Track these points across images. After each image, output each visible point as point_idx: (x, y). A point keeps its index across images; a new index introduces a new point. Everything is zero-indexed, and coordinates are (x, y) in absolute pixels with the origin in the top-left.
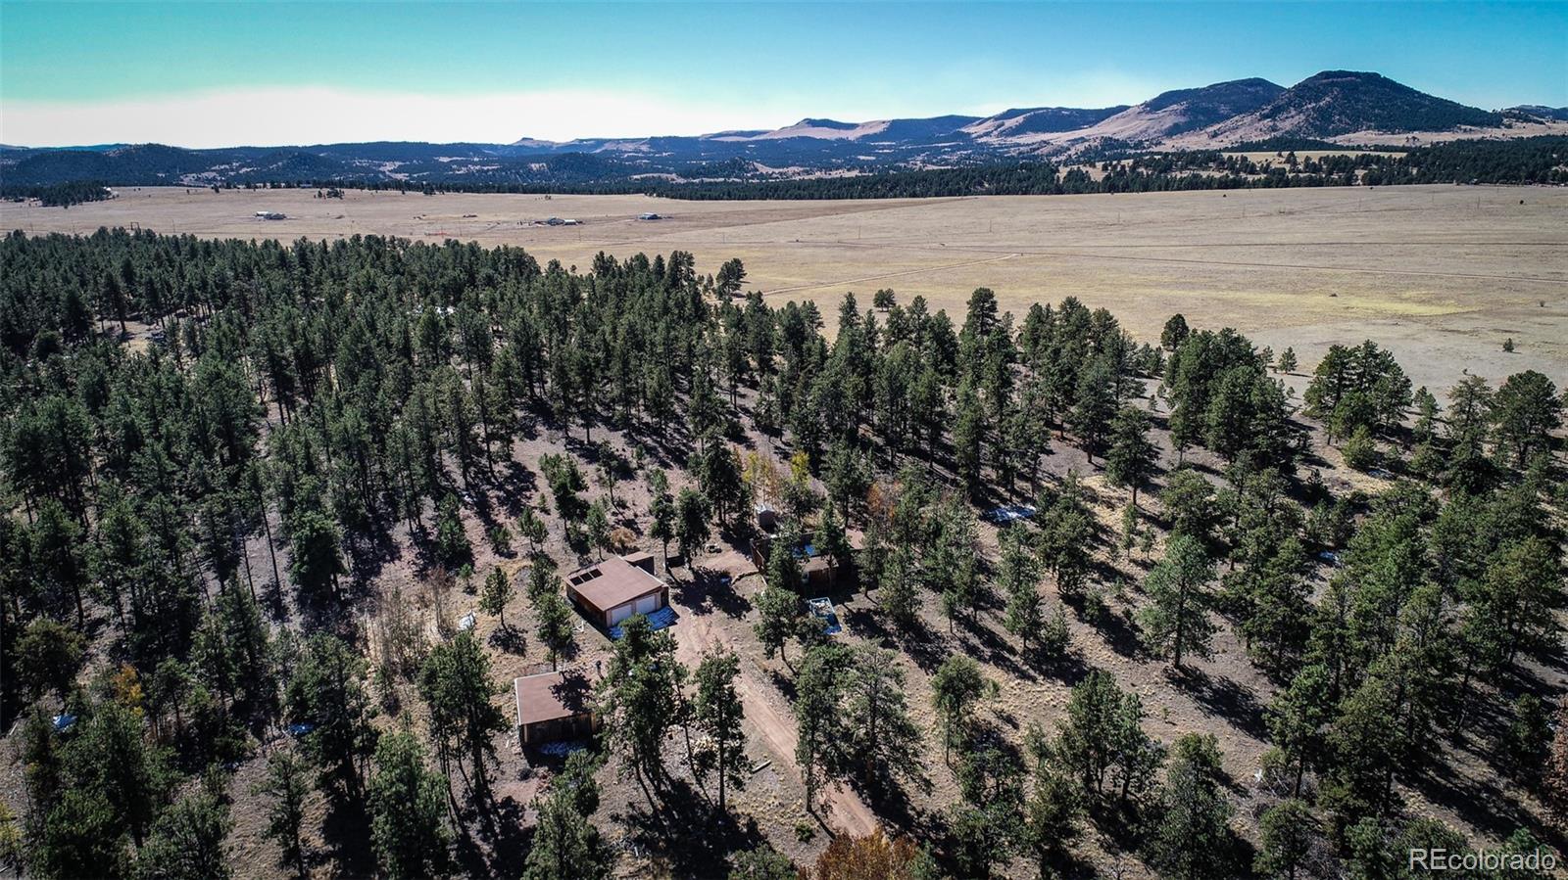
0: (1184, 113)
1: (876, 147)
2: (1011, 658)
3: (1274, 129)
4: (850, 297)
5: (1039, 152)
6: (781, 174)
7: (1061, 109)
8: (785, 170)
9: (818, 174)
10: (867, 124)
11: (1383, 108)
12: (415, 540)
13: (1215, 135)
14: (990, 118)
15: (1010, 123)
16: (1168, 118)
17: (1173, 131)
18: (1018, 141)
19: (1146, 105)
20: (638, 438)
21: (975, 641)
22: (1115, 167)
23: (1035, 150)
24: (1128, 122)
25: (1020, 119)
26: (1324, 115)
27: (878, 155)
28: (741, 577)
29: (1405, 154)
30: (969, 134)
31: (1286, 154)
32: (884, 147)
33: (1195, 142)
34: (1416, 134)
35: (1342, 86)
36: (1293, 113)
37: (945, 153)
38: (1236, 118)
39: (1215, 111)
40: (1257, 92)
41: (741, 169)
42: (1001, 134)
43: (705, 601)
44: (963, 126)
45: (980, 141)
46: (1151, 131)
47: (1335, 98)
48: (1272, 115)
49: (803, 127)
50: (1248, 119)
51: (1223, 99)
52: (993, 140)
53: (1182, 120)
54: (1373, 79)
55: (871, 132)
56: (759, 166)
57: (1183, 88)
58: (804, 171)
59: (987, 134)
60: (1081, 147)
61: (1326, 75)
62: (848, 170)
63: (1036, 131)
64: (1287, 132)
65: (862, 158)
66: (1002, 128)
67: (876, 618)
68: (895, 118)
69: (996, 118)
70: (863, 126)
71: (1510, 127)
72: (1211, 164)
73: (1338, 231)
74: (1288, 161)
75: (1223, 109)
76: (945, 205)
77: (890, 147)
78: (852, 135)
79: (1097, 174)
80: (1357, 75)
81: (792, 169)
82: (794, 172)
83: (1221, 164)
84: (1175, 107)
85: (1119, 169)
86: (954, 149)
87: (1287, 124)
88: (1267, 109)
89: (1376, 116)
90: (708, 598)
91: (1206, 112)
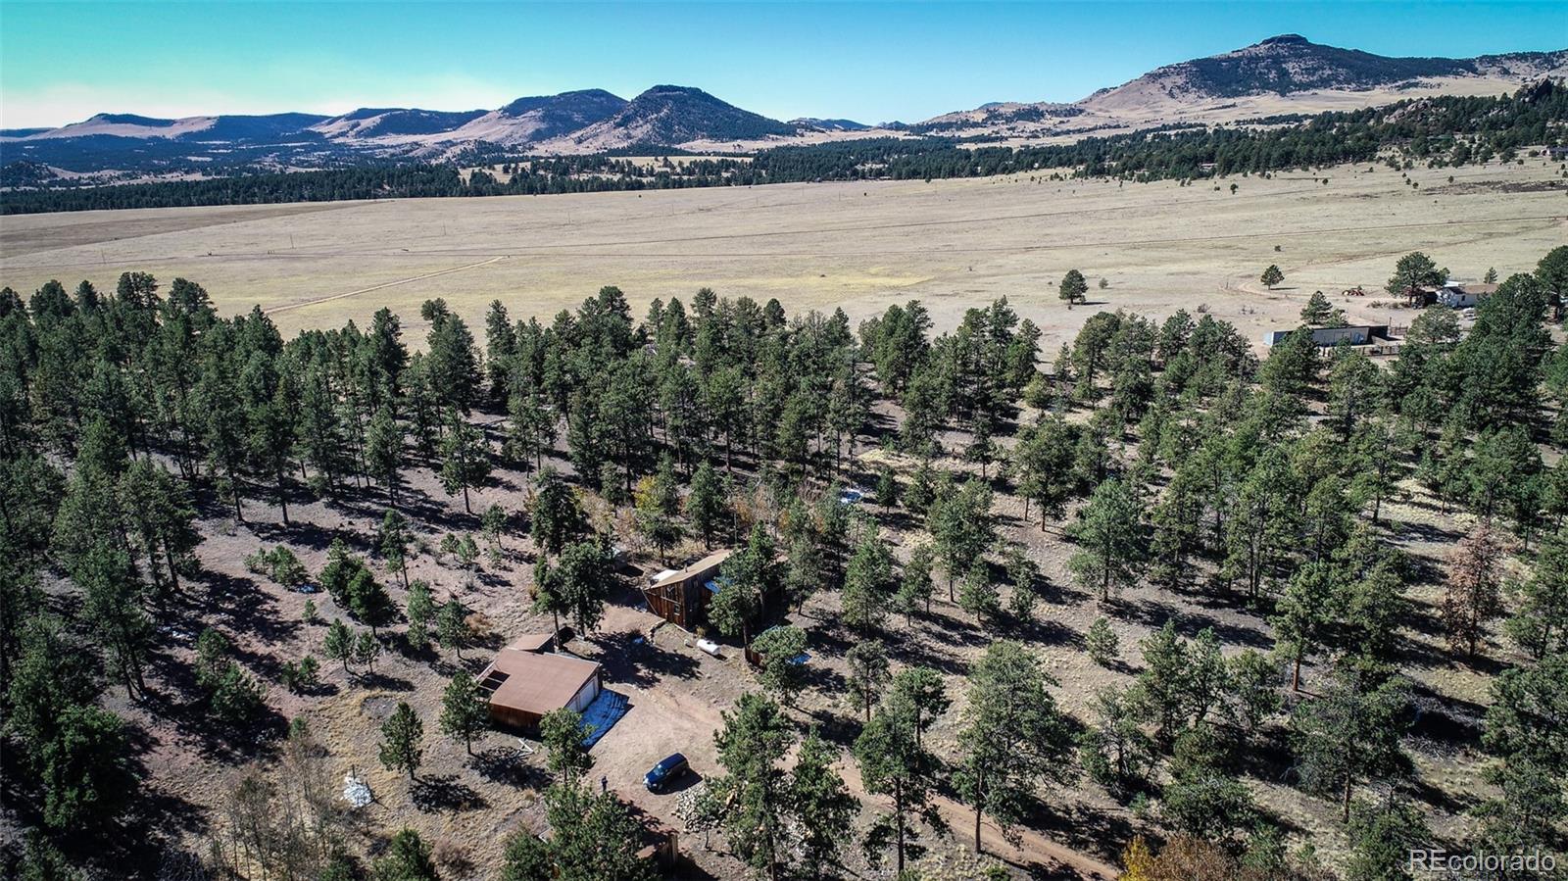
0: (543, 119)
1: (208, 147)
2: (978, 634)
3: (629, 137)
4: (497, 305)
5: (411, 154)
6: (93, 179)
7: (418, 111)
8: (96, 174)
9: (145, 177)
10: (187, 120)
11: (709, 119)
12: (154, 711)
13: (580, 141)
14: (339, 118)
15: (367, 123)
16: (529, 123)
17: (538, 136)
18: (381, 142)
19: (505, 110)
20: (351, 505)
21: (936, 628)
22: (515, 170)
23: (407, 152)
24: (492, 126)
25: (377, 119)
26: (666, 125)
27: (213, 155)
28: (653, 631)
29: (752, 159)
30: (321, 134)
31: (661, 158)
32: (218, 147)
33: (564, 147)
34: (739, 142)
35: (675, 100)
36: (641, 122)
37: (298, 153)
38: (594, 125)
39: (570, 118)
40: (602, 102)
41: (31, 174)
42: (358, 135)
43: (638, 670)
44: (310, 125)
45: (336, 141)
46: (516, 136)
47: (670, 110)
48: (624, 123)
49: (98, 123)
50: (605, 127)
51: (574, 108)
52: (351, 141)
53: (543, 126)
54: (696, 93)
55: (195, 129)
56: (57, 170)
57: (534, 96)
58: (124, 175)
59: (343, 134)
60: (457, 150)
61: (660, 88)
62: (187, 173)
63: (398, 132)
64: (640, 140)
65: (193, 159)
66: (359, 128)
67: (830, 634)
68: (224, 114)
69: (348, 118)
70: (182, 122)
71: (802, 135)
72: (603, 168)
73: (760, 223)
74: (665, 165)
75: (577, 117)
76: (363, 208)
77: (225, 147)
78: (169, 133)
79: (500, 176)
80: (683, 89)
81: (106, 174)
82: (111, 176)
83: (613, 168)
84: (532, 113)
85: (520, 171)
86: (308, 150)
87: (641, 131)
88: (619, 118)
89: (706, 126)
90: (639, 666)
91: (561, 118)
